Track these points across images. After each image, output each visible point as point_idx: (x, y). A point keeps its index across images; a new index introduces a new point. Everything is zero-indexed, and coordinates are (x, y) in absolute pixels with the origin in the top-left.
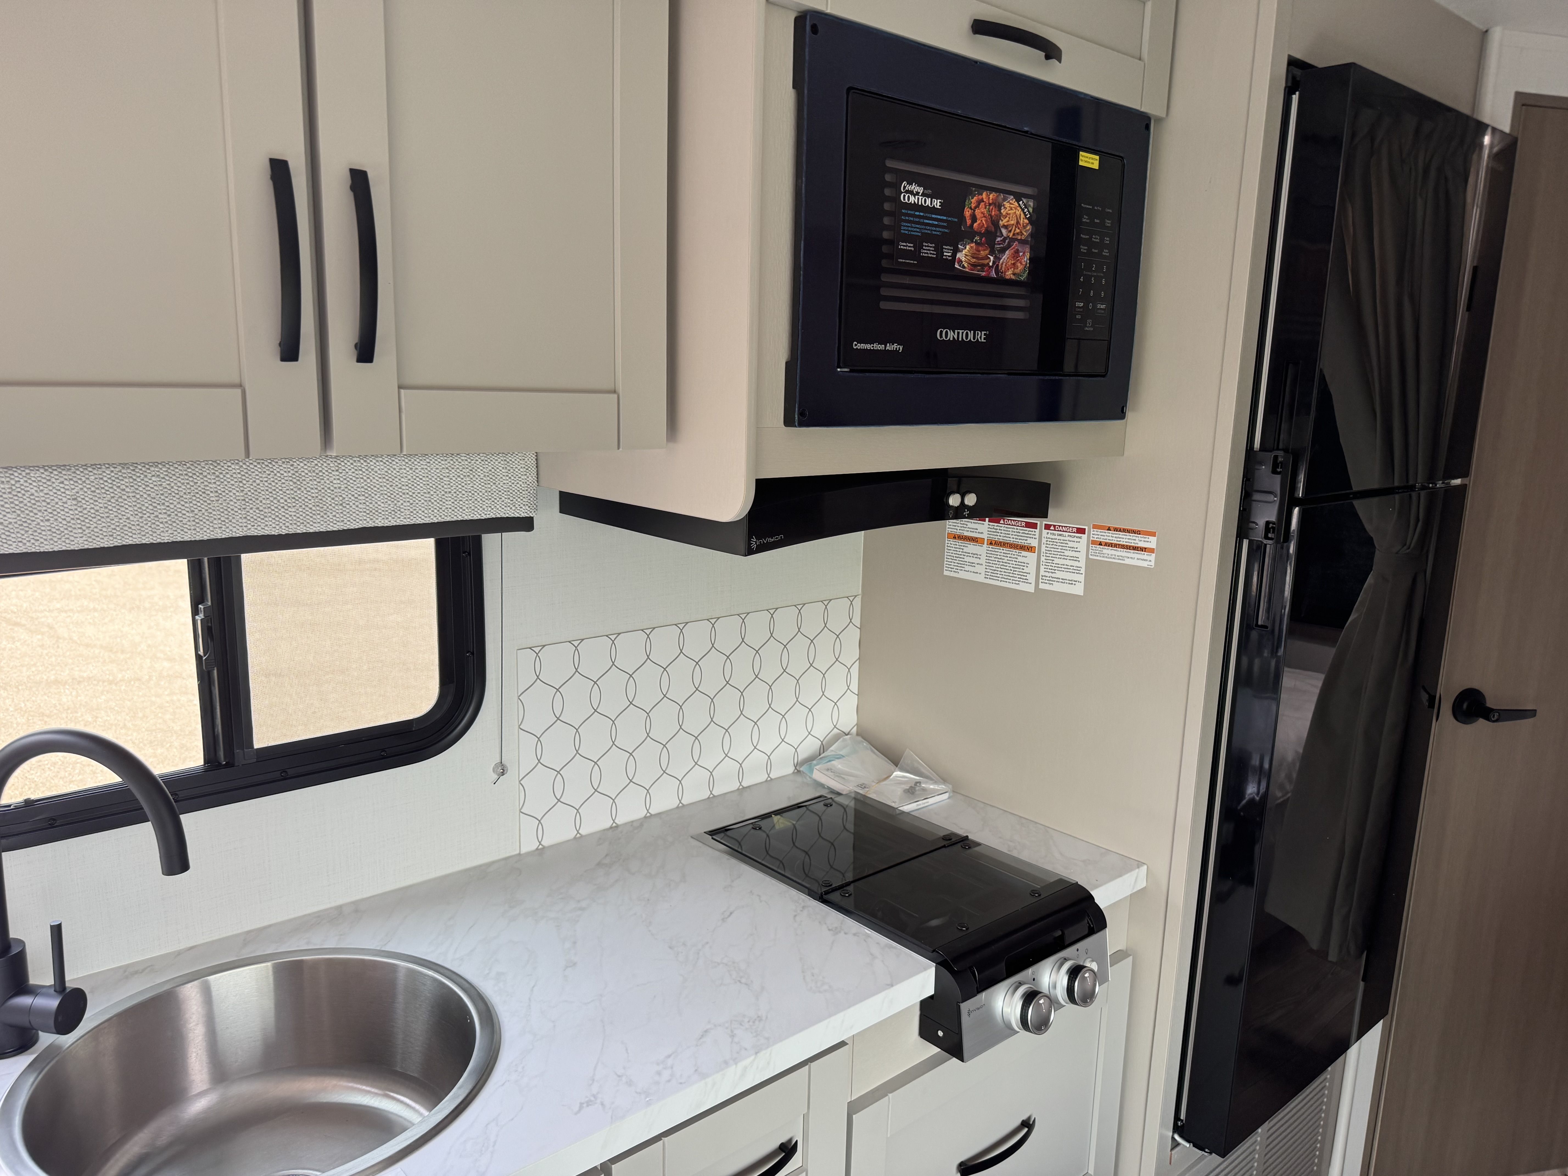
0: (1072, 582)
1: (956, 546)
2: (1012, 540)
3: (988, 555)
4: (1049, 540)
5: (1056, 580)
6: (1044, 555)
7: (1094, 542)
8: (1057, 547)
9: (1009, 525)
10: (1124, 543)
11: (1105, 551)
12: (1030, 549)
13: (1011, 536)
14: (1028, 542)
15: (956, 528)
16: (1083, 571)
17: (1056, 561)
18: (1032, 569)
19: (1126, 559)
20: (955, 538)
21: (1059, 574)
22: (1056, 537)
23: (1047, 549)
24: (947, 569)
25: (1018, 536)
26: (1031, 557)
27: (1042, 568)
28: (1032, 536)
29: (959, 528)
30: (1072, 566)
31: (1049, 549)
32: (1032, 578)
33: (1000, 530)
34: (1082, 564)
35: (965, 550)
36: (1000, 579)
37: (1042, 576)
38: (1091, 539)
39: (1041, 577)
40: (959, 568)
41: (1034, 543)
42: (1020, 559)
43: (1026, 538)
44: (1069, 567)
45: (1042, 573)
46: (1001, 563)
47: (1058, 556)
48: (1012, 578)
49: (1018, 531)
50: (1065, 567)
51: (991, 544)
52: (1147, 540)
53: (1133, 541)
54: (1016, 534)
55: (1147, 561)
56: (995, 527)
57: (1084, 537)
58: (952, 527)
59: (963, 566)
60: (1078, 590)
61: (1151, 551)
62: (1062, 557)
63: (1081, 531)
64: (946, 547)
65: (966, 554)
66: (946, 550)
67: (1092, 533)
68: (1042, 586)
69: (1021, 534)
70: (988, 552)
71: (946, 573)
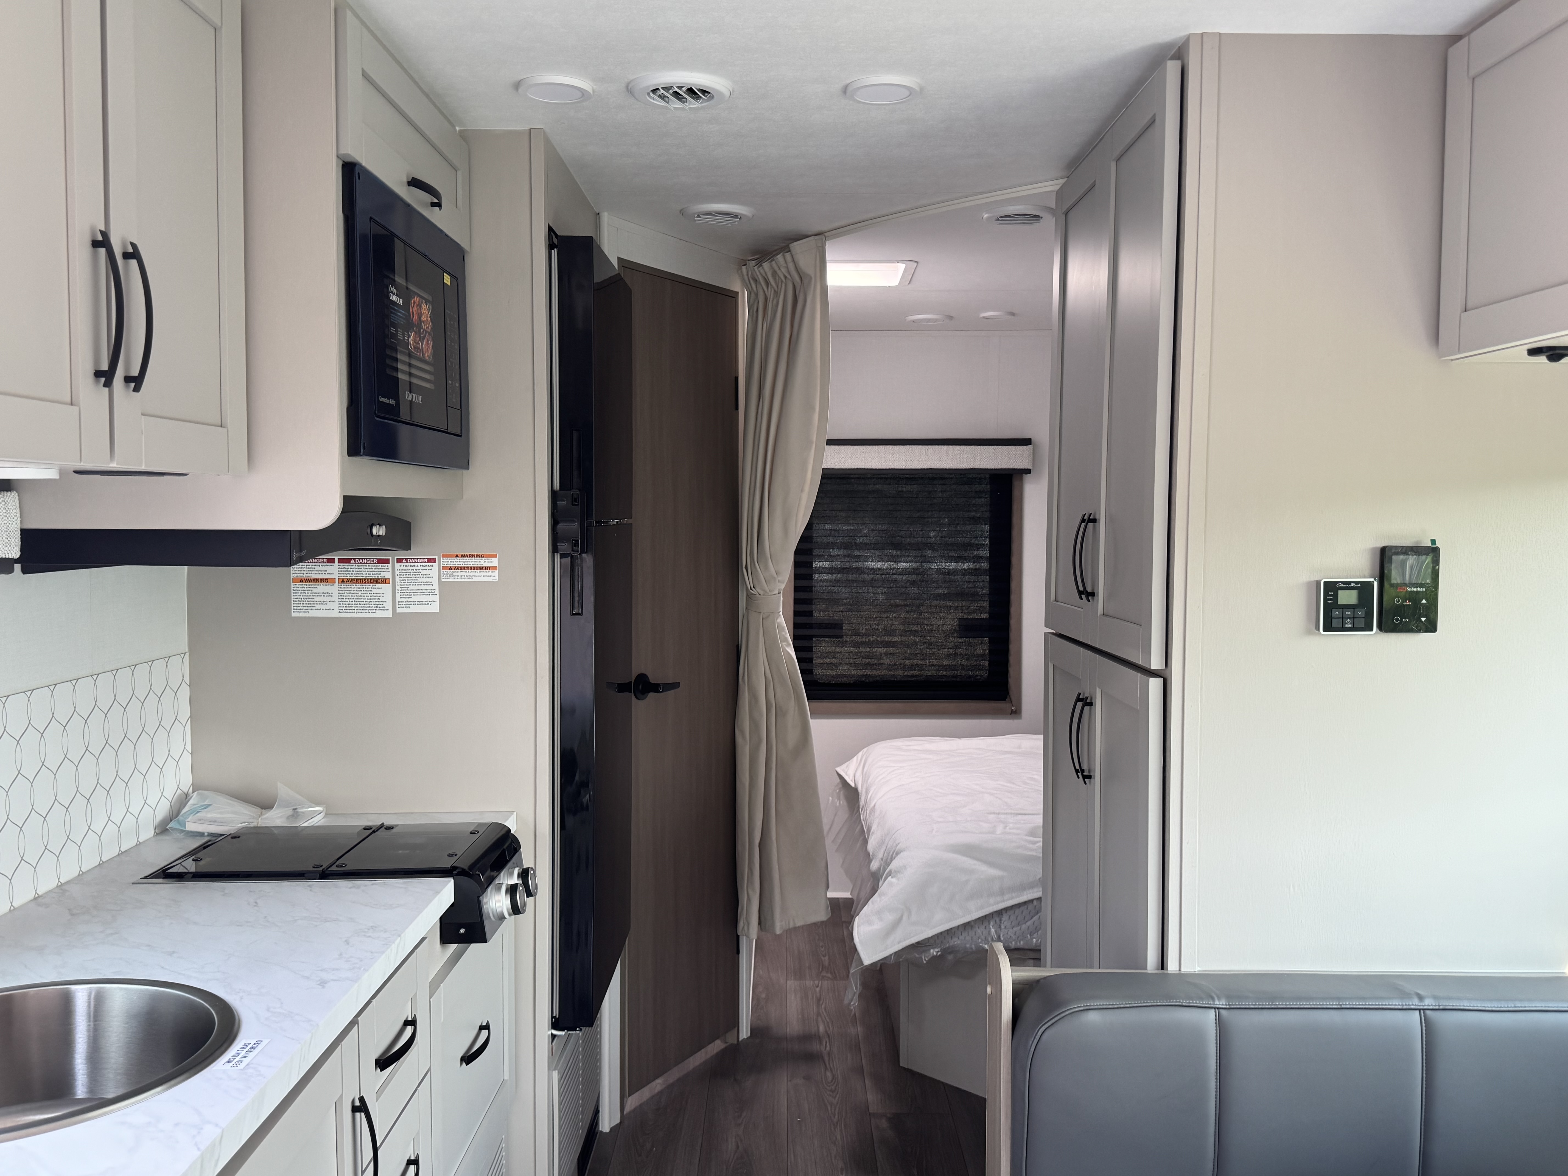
0: (427, 603)
1: (304, 589)
2: (365, 576)
3: (340, 592)
4: (402, 571)
5: (413, 603)
6: (399, 584)
7: (444, 568)
8: (411, 576)
9: (361, 563)
10: (471, 566)
11: (455, 574)
12: (384, 581)
13: (364, 573)
14: (381, 575)
15: (303, 572)
16: (437, 592)
17: (411, 587)
18: (388, 597)
19: (473, 577)
20: (301, 581)
21: (414, 598)
22: (409, 568)
23: (401, 579)
24: (295, 611)
25: (371, 571)
26: (386, 588)
27: (398, 596)
28: (385, 570)
29: (304, 572)
30: (426, 590)
31: (403, 579)
32: (389, 605)
33: (351, 568)
34: (436, 586)
35: (315, 590)
36: (355, 611)
37: (399, 602)
38: (442, 565)
39: (397, 603)
40: (309, 608)
41: (388, 575)
42: (375, 591)
43: (379, 573)
44: (424, 591)
45: (398, 599)
46: (355, 597)
47: (412, 584)
48: (368, 608)
49: (370, 567)
50: (420, 591)
51: (343, 582)
52: (489, 561)
53: (478, 563)
54: (368, 570)
55: (492, 577)
56: (346, 567)
57: (435, 565)
58: (297, 572)
59: (314, 605)
60: (435, 608)
61: (495, 568)
62: (417, 584)
63: (433, 560)
64: (292, 591)
65: (316, 595)
66: (292, 594)
67: (442, 561)
68: (399, 610)
69: (373, 570)
70: (340, 589)
71: (293, 615)
